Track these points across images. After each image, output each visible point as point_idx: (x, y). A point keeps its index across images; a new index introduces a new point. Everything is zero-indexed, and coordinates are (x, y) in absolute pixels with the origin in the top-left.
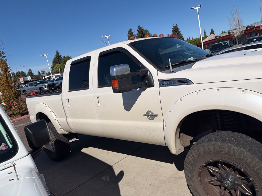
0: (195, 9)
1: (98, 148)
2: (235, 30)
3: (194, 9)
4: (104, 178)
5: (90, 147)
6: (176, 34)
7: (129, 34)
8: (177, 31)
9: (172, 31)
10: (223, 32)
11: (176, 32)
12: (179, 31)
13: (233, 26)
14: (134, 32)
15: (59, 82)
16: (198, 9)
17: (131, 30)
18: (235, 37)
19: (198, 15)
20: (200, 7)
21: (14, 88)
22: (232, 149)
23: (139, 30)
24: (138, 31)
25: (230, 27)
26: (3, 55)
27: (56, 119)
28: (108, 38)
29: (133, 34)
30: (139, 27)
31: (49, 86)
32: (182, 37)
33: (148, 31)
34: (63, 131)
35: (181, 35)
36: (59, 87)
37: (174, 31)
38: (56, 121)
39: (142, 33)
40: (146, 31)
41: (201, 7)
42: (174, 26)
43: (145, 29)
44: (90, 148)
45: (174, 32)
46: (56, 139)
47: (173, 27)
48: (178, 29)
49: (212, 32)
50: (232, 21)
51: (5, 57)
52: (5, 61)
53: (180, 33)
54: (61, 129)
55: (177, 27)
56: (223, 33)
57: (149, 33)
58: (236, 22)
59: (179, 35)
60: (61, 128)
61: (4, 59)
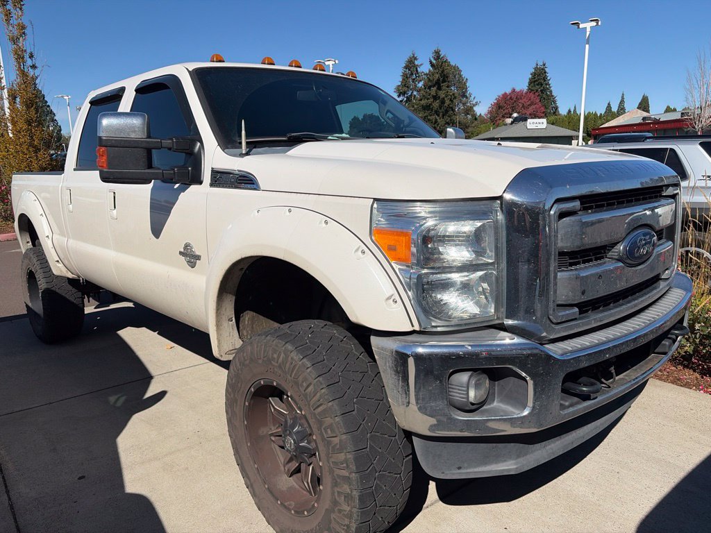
0: (581, 26)
1: (158, 334)
2: (700, 110)
3: (579, 27)
4: (112, 399)
5: (144, 328)
6: (537, 91)
7: (406, 67)
8: (542, 85)
9: (528, 81)
10: (668, 107)
11: (538, 85)
12: (546, 84)
13: (696, 95)
14: (421, 65)
16: (588, 30)
17: (416, 59)
18: (694, 127)
19: (587, 46)
20: (597, 23)
21: (44, 154)
22: (290, 358)
23: (434, 62)
24: (432, 65)
25: (687, 99)
26: (29, 62)
27: (50, 237)
28: (331, 66)
29: (417, 71)
30: (437, 55)
32: (555, 102)
33: (460, 68)
34: (64, 269)
35: (552, 96)
37: (535, 81)
38: (49, 242)
39: (443, 71)
40: (454, 67)
41: (600, 23)
42: (536, 69)
43: (453, 63)
44: (144, 331)
45: (532, 84)
46: (45, 287)
47: (533, 70)
48: (545, 79)
49: (644, 105)
50: (695, 81)
51: (34, 67)
52: (34, 78)
53: (551, 91)
54: (58, 265)
55: (545, 73)
56: (668, 110)
57: (461, 76)
58: (705, 86)
59: (544, 96)
60: (58, 261)
61: (31, 72)
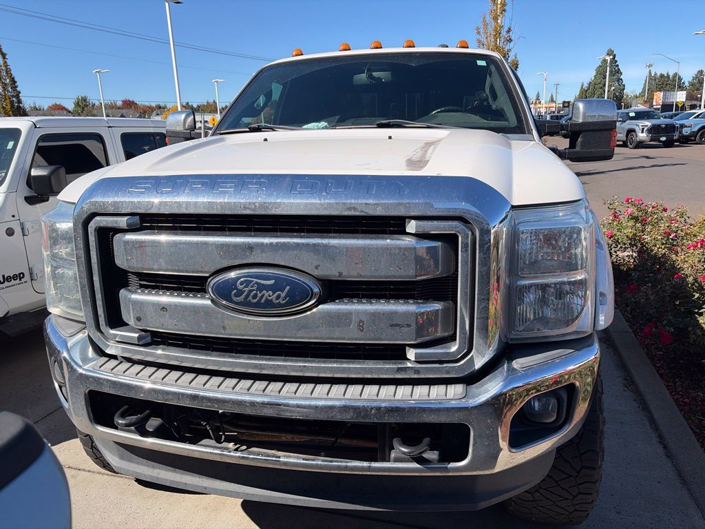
15: (696, 125)
31: (654, 130)
36: (693, 138)
